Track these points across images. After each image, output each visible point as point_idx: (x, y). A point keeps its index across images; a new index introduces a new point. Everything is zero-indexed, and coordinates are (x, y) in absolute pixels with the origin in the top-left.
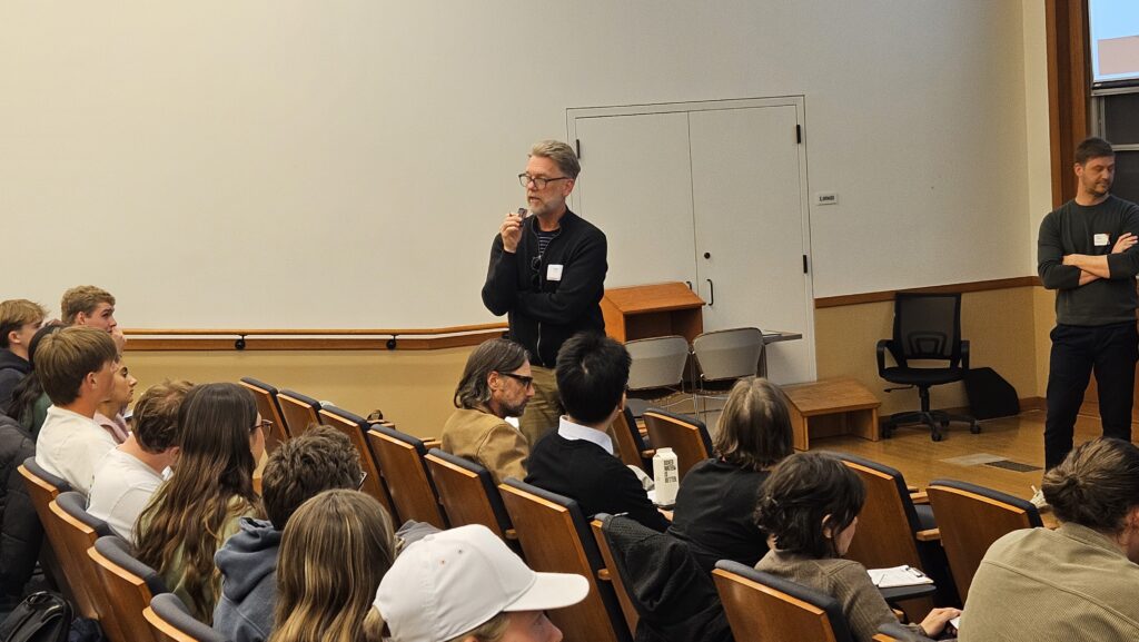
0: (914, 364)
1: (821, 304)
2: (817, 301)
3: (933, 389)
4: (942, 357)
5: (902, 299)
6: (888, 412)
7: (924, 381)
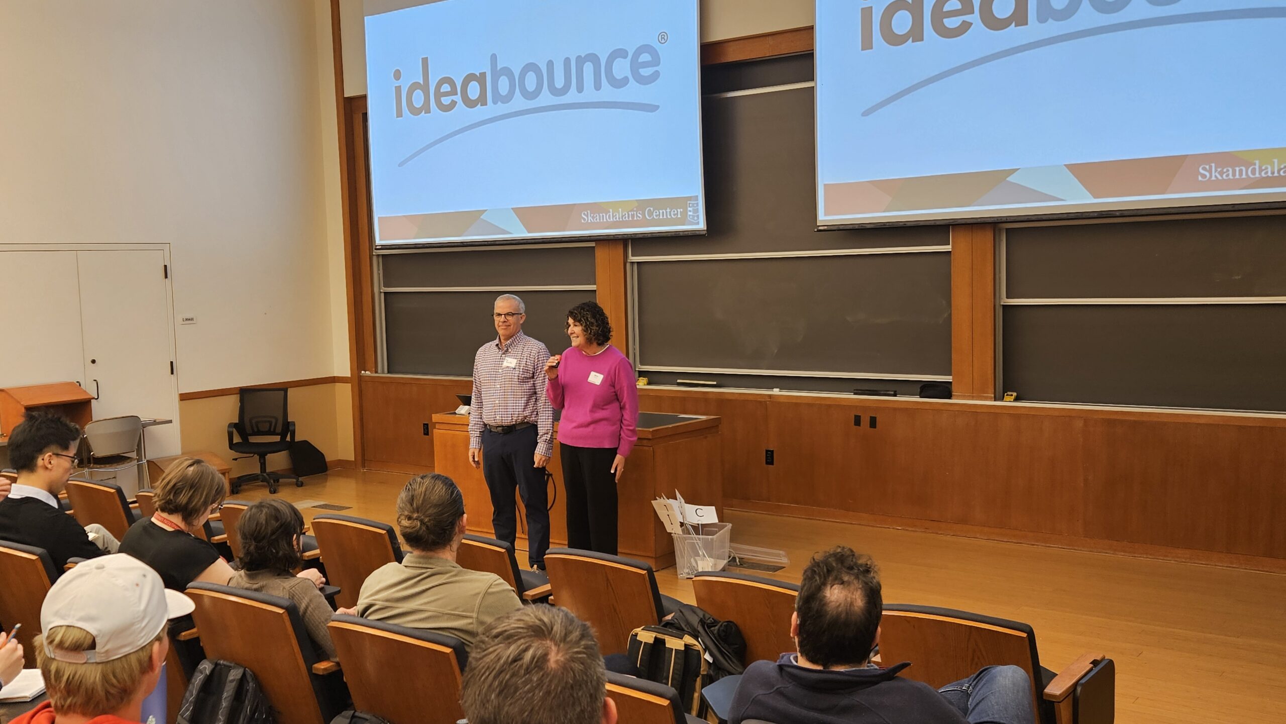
0: (254, 439)
1: (184, 397)
2: (181, 395)
3: (269, 457)
4: (274, 433)
5: (244, 393)
6: (235, 475)
7: (262, 452)
